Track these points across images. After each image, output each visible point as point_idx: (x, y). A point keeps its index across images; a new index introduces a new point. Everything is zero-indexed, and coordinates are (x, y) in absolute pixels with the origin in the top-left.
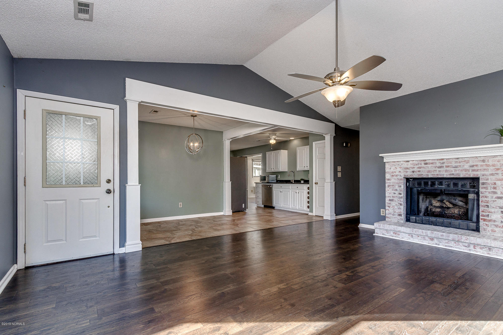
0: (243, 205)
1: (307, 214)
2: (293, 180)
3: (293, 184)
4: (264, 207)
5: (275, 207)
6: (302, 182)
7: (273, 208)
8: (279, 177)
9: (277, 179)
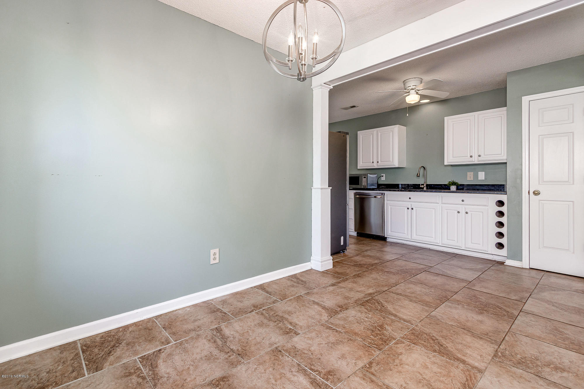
0: (342, 238)
1: (502, 263)
2: (423, 185)
3: (425, 191)
4: (357, 236)
5: (386, 238)
6: (453, 188)
7: (383, 239)
8: (383, 179)
9: (378, 182)
